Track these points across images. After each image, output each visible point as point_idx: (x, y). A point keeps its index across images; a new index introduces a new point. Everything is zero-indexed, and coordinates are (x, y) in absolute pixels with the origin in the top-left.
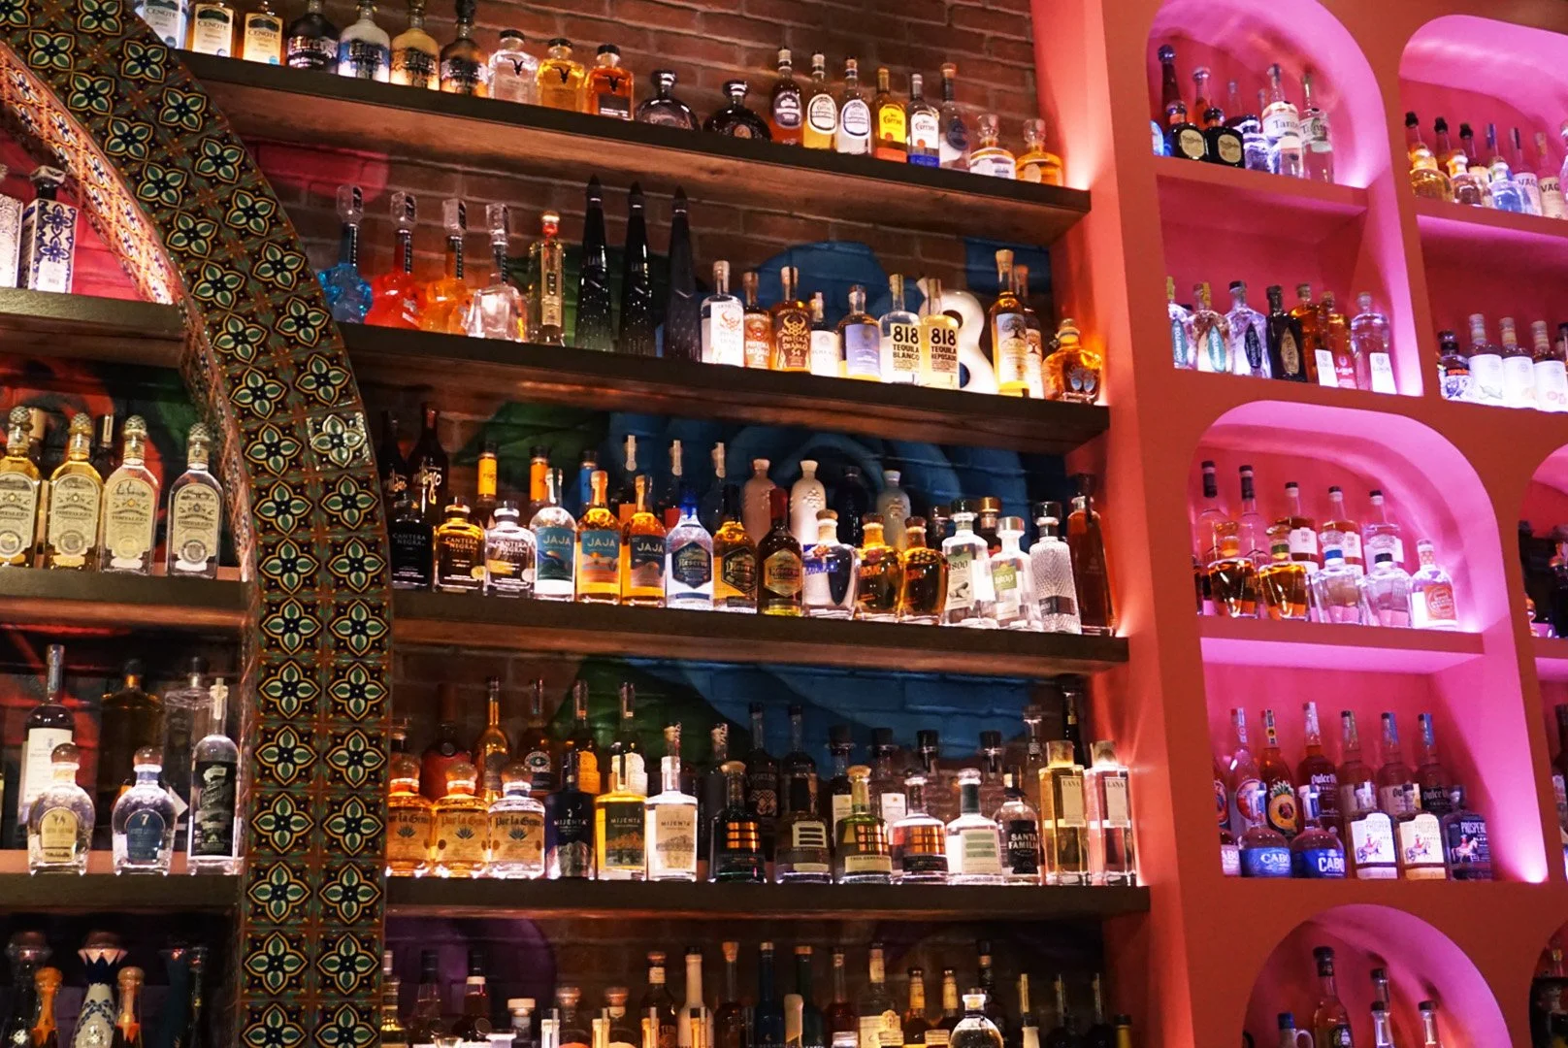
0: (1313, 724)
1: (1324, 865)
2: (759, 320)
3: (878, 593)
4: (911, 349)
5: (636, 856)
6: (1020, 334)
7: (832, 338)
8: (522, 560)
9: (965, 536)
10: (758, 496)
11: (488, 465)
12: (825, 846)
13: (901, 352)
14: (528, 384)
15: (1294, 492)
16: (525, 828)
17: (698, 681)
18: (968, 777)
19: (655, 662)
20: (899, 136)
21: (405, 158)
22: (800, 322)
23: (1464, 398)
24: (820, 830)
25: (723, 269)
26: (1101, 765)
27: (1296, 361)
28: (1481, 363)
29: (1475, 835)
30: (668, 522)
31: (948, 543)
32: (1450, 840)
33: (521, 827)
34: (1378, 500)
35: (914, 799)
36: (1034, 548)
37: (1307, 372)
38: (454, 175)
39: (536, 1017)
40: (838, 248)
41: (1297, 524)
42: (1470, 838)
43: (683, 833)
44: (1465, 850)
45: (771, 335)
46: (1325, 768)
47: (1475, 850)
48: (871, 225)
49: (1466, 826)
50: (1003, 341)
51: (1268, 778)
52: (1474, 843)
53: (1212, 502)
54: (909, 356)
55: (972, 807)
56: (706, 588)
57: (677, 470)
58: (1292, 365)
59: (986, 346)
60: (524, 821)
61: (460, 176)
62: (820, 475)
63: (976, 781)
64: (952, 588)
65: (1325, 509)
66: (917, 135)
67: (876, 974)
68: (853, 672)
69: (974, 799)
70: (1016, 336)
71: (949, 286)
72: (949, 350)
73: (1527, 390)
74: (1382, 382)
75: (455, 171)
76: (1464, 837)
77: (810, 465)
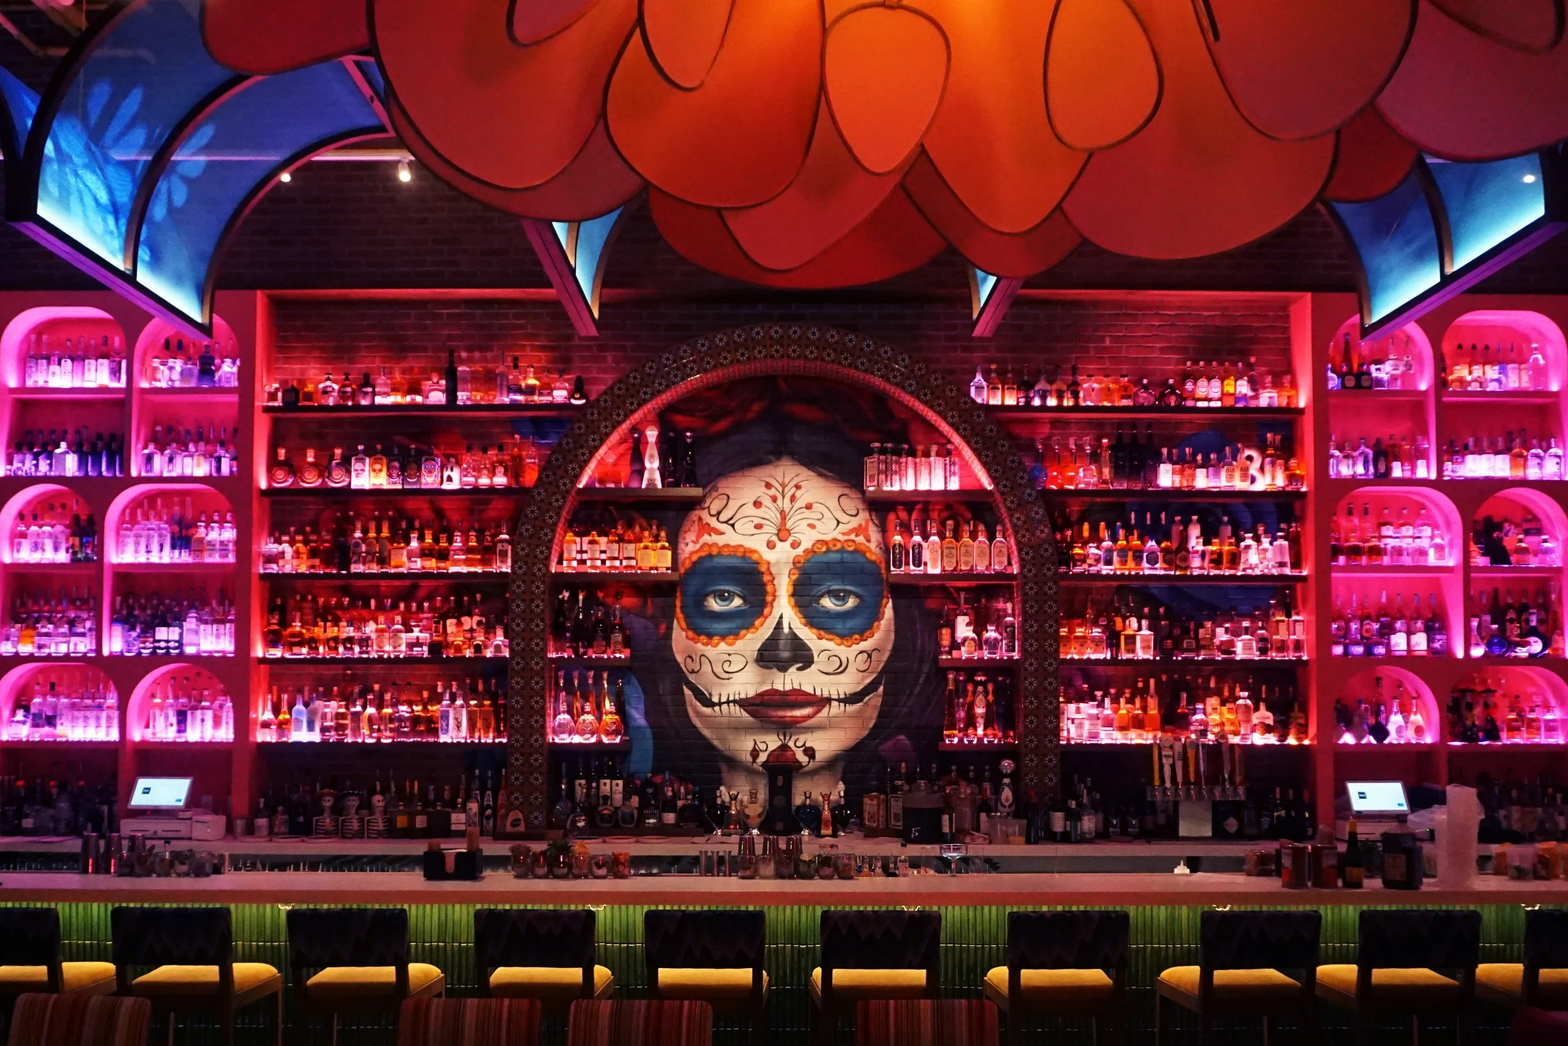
0: (1384, 599)
1: (1377, 651)
2: (1177, 467)
3: (1217, 561)
4: (1232, 475)
5: (1133, 651)
6: (1273, 462)
7: (1204, 470)
8: (1098, 560)
9: (1249, 542)
10: (1177, 529)
11: (1086, 526)
12: (1195, 647)
13: (1228, 477)
15: (1386, 511)
16: (1100, 643)
17: (1155, 592)
18: (1246, 624)
20: (1231, 390)
22: (1190, 466)
24: (1193, 642)
25: (1165, 451)
26: (1295, 618)
27: (1384, 468)
28: (1470, 458)
29: (1441, 640)
30: (1144, 543)
31: (1243, 544)
32: (1430, 641)
33: (1098, 643)
34: (1423, 512)
35: (1227, 631)
36: (1275, 543)
37: (1389, 470)
39: (1103, 697)
40: (1209, 432)
41: (1385, 524)
43: (1149, 644)
44: (1437, 645)
45: (1181, 473)
46: (1385, 615)
47: (1440, 645)
49: (1438, 637)
50: (1268, 468)
51: (1362, 619)
52: (1440, 642)
53: (1351, 517)
54: (1231, 478)
55: (1246, 633)
56: (1158, 566)
57: (1148, 522)
58: (1382, 469)
59: (1262, 469)
60: (1099, 641)
62: (1198, 521)
63: (1248, 625)
64: (1243, 560)
65: (1400, 516)
66: (1238, 389)
67: (1212, 685)
69: (1247, 631)
71: (1249, 447)
72: (1246, 474)
73: (1489, 468)
74: (1421, 472)
76: (1436, 641)
77: (1195, 518)
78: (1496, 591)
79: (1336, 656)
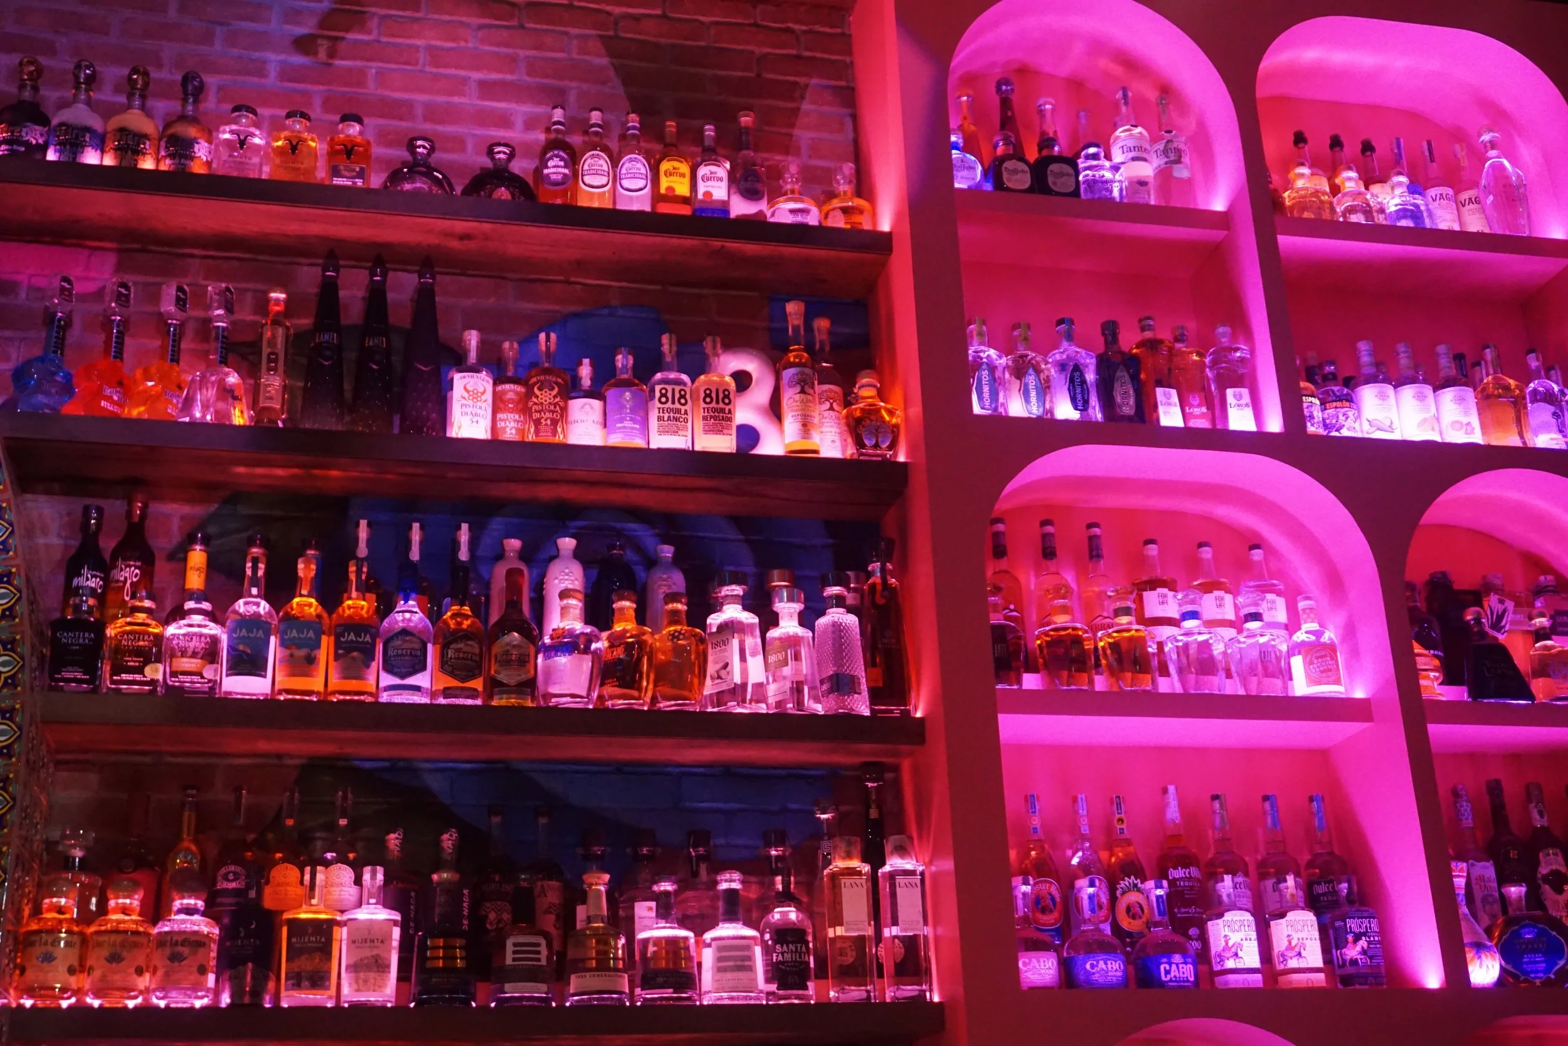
0: (1173, 812)
1: (1167, 972)
2: (511, 390)
4: (678, 411)
5: (318, 980)
6: (806, 388)
7: (597, 404)
9: (732, 612)
11: (197, 557)
12: (544, 962)
13: (666, 416)
14: (241, 470)
15: (1153, 550)
16: (185, 951)
17: (435, 783)
18: (730, 882)
19: (387, 764)
20: (682, 188)
21: (135, 246)
22: (552, 389)
23: (1345, 433)
24: (539, 945)
25: (472, 339)
26: (894, 863)
27: (1132, 401)
28: (1368, 395)
29: (1365, 934)
30: (386, 608)
31: (714, 620)
32: (1331, 940)
33: (180, 949)
34: (1257, 555)
35: (665, 910)
36: (822, 621)
37: (1146, 410)
38: (190, 261)
40: (621, 312)
41: (1153, 585)
42: (1357, 938)
43: (375, 952)
44: (1353, 952)
45: (523, 407)
46: (1185, 861)
47: (1364, 952)
48: (659, 287)
49: (1353, 924)
50: (790, 398)
51: (1111, 872)
52: (1363, 943)
53: (1052, 565)
54: (676, 419)
55: (731, 916)
56: (422, 680)
57: (415, 555)
58: (1127, 405)
59: (775, 410)
60: (184, 943)
61: (198, 261)
62: (577, 555)
63: (736, 886)
64: (712, 668)
65: (1194, 566)
66: (702, 188)
68: (621, 768)
69: (733, 905)
70: (803, 391)
71: (733, 344)
72: (722, 410)
73: (1425, 420)
74: (1240, 419)
75: (192, 256)
76: (1350, 937)
77: (567, 543)
78: (1494, 789)
79: (1036, 989)
